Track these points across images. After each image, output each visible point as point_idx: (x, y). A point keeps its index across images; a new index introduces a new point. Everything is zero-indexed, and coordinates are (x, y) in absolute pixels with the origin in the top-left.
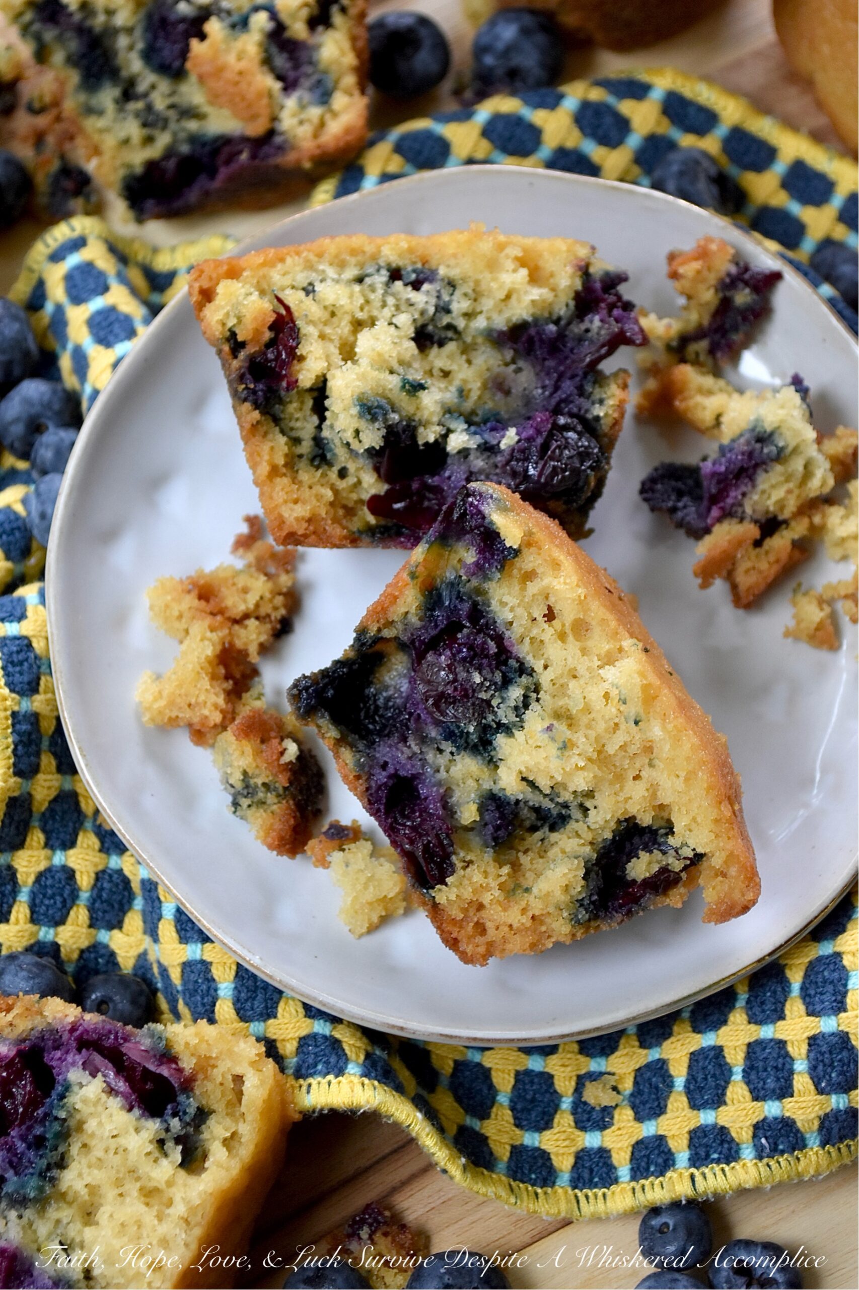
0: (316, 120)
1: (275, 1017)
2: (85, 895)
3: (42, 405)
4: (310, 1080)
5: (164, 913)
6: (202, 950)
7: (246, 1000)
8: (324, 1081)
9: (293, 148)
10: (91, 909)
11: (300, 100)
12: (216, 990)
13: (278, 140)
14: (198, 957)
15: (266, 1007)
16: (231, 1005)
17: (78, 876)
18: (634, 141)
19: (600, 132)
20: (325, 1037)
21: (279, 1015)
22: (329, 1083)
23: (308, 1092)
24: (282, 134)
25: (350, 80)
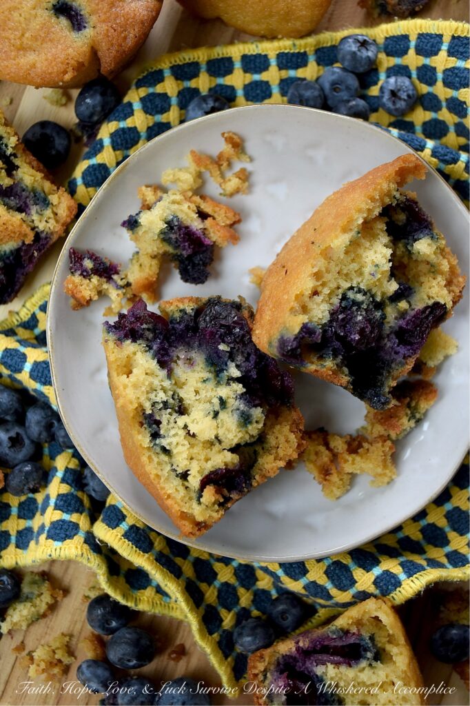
0: (52, 216)
1: (356, 582)
2: (236, 584)
3: (45, 418)
4: (392, 595)
5: (280, 575)
6: (307, 578)
7: (340, 584)
8: (397, 592)
9: (52, 233)
10: (243, 586)
11: (37, 212)
12: (325, 588)
13: (43, 235)
14: (308, 581)
15: (350, 581)
16: (335, 589)
17: (229, 582)
18: (174, 101)
19: (159, 109)
20: (382, 575)
21: (357, 580)
22: (400, 591)
23: (394, 599)
24: (42, 232)
25: (47, 185)
